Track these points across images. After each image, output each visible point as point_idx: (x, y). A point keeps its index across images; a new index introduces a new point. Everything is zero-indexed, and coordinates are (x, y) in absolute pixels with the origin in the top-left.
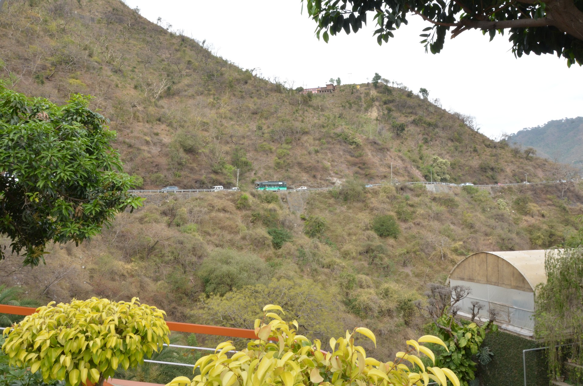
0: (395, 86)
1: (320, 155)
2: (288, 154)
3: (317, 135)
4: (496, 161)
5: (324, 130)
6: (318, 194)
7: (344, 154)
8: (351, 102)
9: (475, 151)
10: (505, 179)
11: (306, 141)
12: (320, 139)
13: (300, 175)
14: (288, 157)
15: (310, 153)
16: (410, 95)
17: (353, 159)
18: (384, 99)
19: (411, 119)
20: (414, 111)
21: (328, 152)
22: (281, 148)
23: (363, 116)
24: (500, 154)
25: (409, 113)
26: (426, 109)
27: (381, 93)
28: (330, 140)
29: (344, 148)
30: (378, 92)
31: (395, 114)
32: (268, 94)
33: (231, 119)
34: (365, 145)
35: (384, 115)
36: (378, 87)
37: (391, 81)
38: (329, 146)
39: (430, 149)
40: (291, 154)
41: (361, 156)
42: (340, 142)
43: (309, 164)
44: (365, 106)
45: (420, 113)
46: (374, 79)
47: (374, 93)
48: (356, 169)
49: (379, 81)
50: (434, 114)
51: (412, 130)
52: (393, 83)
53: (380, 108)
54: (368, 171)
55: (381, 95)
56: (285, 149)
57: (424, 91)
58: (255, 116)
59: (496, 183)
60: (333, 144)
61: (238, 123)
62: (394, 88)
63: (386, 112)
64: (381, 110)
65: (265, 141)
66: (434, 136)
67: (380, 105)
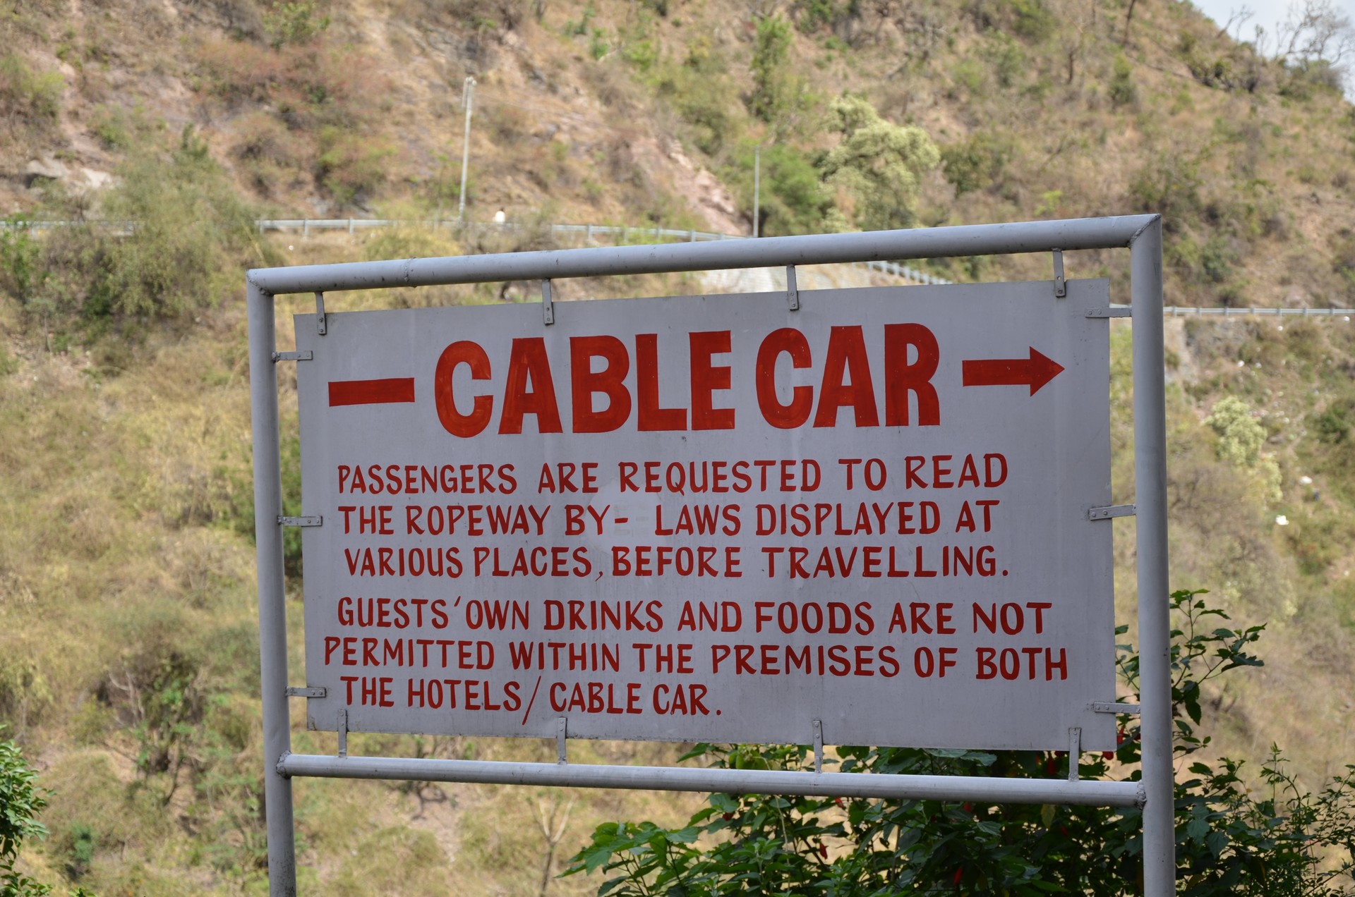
4: (1246, 170)
9: (1122, 96)
10: (1284, 282)
24: (1276, 134)
59: (1226, 301)
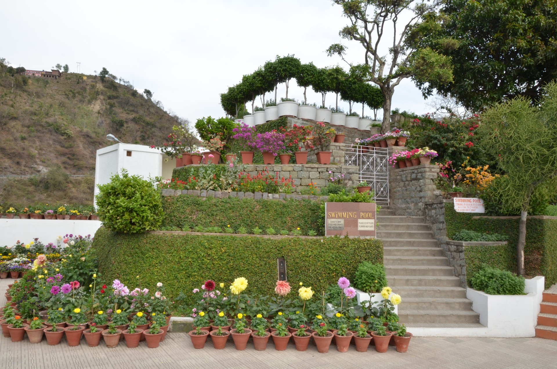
0: (122, 83)
1: (26, 142)
3: (27, 122)
5: (35, 118)
6: (18, 181)
7: (54, 144)
8: (75, 91)
11: (13, 127)
12: (28, 127)
15: (16, 139)
16: (135, 93)
17: (63, 149)
18: (108, 94)
19: (132, 116)
20: (136, 110)
21: (36, 140)
23: (85, 107)
25: (131, 111)
26: (148, 109)
27: (107, 88)
28: (40, 128)
29: (54, 138)
30: (104, 86)
31: (117, 110)
34: (77, 136)
35: (106, 109)
36: (105, 82)
37: (118, 77)
38: (39, 134)
41: (71, 147)
42: (50, 131)
43: (13, 151)
44: (89, 98)
46: (101, 73)
47: (100, 86)
48: (64, 159)
49: (107, 76)
50: (154, 114)
51: (131, 127)
52: (120, 80)
53: (104, 102)
54: (77, 162)
55: (106, 89)
57: (148, 92)
60: (43, 133)
62: (120, 85)
63: (108, 107)
64: (105, 104)
66: (151, 135)
67: (104, 99)
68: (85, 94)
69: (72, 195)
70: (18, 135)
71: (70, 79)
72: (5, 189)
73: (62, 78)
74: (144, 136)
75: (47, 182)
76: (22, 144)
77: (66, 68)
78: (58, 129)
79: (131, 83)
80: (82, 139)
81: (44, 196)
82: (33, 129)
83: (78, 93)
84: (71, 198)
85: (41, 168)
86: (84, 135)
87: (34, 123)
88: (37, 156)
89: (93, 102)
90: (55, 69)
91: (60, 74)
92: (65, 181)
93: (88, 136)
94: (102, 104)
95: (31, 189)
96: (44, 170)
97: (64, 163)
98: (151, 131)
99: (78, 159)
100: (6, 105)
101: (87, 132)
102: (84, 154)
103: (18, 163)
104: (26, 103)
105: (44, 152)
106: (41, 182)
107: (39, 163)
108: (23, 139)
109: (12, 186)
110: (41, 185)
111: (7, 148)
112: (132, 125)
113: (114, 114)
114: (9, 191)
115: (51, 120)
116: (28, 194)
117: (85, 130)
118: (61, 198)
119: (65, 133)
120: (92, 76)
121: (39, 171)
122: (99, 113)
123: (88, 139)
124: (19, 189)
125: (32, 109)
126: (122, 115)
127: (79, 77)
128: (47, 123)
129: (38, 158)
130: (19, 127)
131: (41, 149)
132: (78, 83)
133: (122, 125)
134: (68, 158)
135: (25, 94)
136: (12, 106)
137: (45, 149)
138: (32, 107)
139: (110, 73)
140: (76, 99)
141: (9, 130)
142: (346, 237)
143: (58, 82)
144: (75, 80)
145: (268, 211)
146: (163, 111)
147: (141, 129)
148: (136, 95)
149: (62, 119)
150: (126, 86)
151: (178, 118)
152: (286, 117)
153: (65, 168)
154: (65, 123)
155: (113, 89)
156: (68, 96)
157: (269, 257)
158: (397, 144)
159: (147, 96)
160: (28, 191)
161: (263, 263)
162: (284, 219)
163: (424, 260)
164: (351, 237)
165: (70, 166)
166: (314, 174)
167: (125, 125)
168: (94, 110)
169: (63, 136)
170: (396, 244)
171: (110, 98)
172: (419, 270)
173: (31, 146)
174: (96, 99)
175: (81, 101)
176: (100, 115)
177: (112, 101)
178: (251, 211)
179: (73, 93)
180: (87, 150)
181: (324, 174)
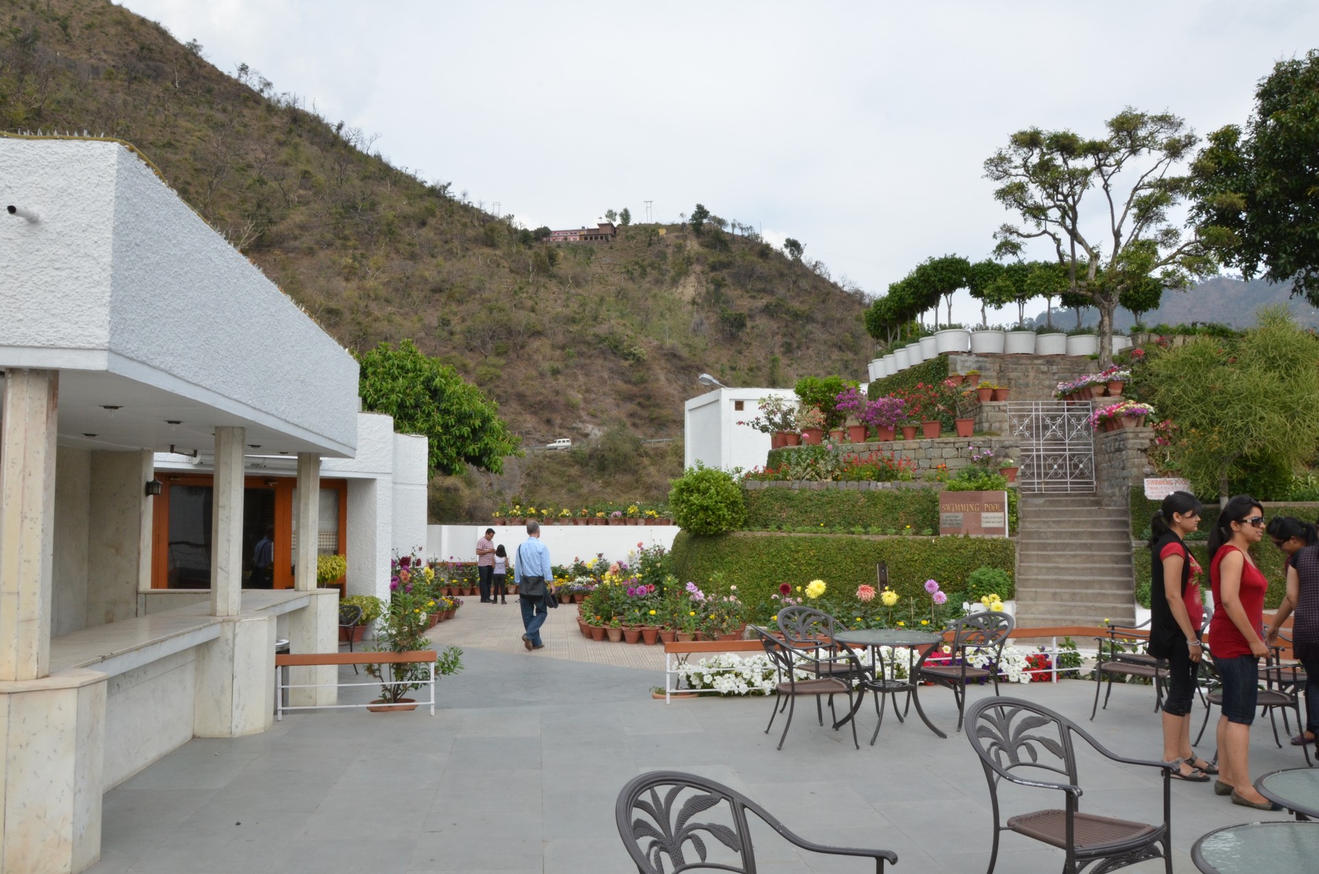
0: (738, 232)
1: (561, 379)
2: (498, 377)
3: (560, 338)
5: (574, 328)
6: (550, 457)
7: (610, 378)
8: (646, 263)
11: (537, 351)
12: (563, 348)
13: (520, 418)
14: (498, 383)
15: (542, 375)
16: (765, 251)
17: (629, 386)
18: (711, 259)
19: (761, 303)
20: (769, 287)
21: (579, 372)
22: (485, 364)
23: (666, 294)
25: (759, 291)
26: (795, 282)
27: (707, 246)
28: (584, 348)
29: (611, 365)
30: (701, 245)
31: (731, 292)
32: (467, 249)
33: (388, 301)
34: (654, 358)
35: (708, 293)
36: (703, 234)
37: (729, 221)
38: (582, 361)
39: (795, 366)
40: (505, 377)
41: (643, 381)
42: (603, 352)
43: (539, 398)
44: (672, 273)
45: (781, 291)
46: (694, 216)
47: (693, 245)
48: (631, 407)
49: (705, 221)
50: (810, 293)
51: (761, 327)
52: (734, 226)
53: (703, 278)
54: (656, 412)
55: (706, 250)
56: (494, 366)
57: (793, 245)
58: (437, 296)
60: (590, 357)
61: (401, 311)
62: (732, 235)
63: (712, 287)
64: (704, 283)
65: (454, 348)
66: (804, 340)
67: (703, 272)
68: (664, 267)
69: (649, 480)
70: (546, 366)
71: (633, 238)
72: (528, 475)
73: (618, 238)
74: (789, 344)
75: (603, 456)
76: (554, 383)
77: (626, 216)
78: (616, 347)
79: (757, 231)
80: (663, 362)
81: (597, 485)
82: (572, 351)
83: (652, 265)
84: (649, 488)
85: (589, 428)
86: (666, 355)
87: (573, 339)
88: (582, 405)
89: (682, 281)
90: (605, 221)
91: (614, 229)
92: (634, 453)
93: (674, 355)
94: (699, 282)
95: (574, 471)
96: (596, 433)
97: (632, 415)
98: (804, 332)
99: (658, 406)
100: (523, 308)
101: (673, 348)
102: (669, 394)
103: (549, 422)
104: (556, 301)
105: (593, 396)
106: (591, 456)
107: (586, 418)
108: (556, 372)
109: (540, 468)
110: (591, 464)
111: (528, 393)
112: (762, 322)
113: (724, 302)
114: (535, 478)
115: (602, 330)
116: (569, 482)
117: (669, 343)
118: (629, 488)
119: (630, 354)
120: (677, 225)
121: (586, 435)
122: (694, 302)
123: (675, 361)
124: (553, 473)
125: (567, 312)
126: (742, 302)
127: (650, 232)
128: (596, 336)
129: (583, 409)
130: (547, 350)
131: (588, 391)
132: (650, 245)
133: (743, 325)
134: (640, 404)
135: (554, 281)
136: (533, 310)
137: (594, 389)
138: (568, 306)
139: (712, 214)
140: (647, 279)
141: (530, 358)
142: (966, 536)
143: (611, 248)
144: (644, 239)
145: (875, 505)
146: (829, 282)
147: (783, 330)
148: (767, 254)
149: (624, 325)
150: (746, 238)
151: (862, 295)
152: (947, 354)
153: (634, 425)
154: (629, 333)
155: (719, 247)
156: (632, 274)
157: (866, 562)
158: (1106, 393)
159: (793, 254)
160: (569, 476)
161: (858, 569)
162: (896, 515)
163: (1095, 568)
164: (973, 536)
165: (642, 422)
166: (949, 452)
167: (749, 324)
168: (683, 298)
169: (626, 359)
170: (1064, 547)
171: (714, 268)
172: (1079, 581)
173: (569, 386)
174: (686, 273)
175: (658, 282)
176: (696, 307)
177: (717, 275)
178: (853, 506)
179: (641, 267)
180: (675, 385)
181: (964, 451)
